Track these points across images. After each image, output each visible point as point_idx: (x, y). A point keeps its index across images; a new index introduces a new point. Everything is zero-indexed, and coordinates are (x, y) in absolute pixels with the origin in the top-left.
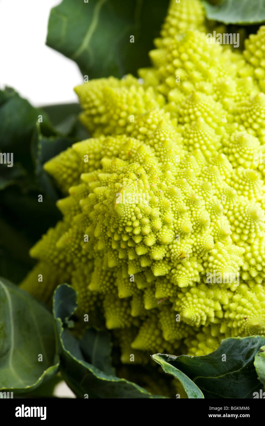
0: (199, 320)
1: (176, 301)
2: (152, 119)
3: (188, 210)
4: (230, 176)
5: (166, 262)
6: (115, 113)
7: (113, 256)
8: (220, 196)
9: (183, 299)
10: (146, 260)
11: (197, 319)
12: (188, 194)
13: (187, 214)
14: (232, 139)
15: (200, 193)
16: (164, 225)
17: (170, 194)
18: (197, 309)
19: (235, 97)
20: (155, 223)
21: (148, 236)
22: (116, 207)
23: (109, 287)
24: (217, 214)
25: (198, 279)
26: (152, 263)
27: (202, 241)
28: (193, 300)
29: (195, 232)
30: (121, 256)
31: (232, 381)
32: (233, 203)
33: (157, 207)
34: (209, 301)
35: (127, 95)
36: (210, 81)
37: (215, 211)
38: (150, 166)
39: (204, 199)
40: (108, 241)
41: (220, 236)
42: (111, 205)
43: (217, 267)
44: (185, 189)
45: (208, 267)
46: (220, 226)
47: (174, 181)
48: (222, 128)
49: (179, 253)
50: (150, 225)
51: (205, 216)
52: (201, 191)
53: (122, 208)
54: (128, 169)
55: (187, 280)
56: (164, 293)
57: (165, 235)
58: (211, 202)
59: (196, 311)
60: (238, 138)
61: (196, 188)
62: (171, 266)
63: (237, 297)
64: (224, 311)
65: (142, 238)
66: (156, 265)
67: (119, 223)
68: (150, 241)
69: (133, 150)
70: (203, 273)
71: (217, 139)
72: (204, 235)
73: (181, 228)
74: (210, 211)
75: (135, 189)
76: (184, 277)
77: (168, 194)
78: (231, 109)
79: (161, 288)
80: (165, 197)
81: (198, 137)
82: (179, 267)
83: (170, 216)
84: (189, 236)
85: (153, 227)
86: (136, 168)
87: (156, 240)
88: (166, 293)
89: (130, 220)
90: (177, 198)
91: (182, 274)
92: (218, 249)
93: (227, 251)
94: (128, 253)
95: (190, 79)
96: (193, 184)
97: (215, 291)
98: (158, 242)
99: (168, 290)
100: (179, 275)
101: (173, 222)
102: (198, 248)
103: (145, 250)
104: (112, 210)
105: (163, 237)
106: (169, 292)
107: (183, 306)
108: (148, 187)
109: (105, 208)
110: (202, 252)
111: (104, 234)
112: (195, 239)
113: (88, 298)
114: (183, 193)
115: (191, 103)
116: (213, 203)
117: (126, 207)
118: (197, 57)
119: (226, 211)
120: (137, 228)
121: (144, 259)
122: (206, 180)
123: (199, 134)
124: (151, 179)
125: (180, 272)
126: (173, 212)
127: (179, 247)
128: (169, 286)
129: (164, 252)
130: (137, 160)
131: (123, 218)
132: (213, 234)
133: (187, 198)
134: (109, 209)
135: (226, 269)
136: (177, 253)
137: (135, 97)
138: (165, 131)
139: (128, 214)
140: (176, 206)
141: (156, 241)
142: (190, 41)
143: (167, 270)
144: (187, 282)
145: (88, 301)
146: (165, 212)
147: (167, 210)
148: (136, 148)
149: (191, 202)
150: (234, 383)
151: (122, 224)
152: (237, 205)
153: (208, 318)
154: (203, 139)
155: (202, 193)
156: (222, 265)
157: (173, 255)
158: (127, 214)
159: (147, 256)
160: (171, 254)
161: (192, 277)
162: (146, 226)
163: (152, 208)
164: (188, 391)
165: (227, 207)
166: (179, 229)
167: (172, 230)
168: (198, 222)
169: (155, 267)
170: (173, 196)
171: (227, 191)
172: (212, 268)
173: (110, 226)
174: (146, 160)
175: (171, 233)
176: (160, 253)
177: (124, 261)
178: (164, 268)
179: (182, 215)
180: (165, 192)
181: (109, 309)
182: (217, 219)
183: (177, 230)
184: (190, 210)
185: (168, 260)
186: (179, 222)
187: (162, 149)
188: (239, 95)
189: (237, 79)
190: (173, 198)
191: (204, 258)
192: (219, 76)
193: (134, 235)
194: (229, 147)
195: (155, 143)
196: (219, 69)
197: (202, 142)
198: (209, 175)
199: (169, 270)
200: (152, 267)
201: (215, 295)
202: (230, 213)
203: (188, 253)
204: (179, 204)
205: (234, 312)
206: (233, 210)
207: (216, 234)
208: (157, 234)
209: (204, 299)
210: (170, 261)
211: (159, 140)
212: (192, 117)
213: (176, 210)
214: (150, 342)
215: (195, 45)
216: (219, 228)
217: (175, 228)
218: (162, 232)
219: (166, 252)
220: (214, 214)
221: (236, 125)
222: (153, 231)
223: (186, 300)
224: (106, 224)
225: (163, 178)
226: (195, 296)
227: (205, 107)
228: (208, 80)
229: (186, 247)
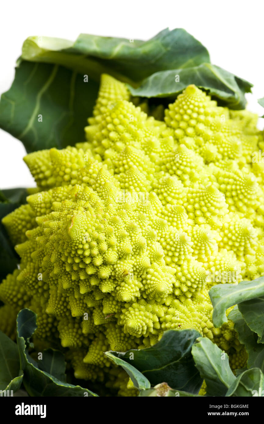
0: (141, 330)
1: (120, 316)
2: (93, 169)
3: (128, 236)
4: (160, 211)
5: (111, 281)
6: (60, 170)
7: (67, 279)
8: (153, 226)
9: (126, 313)
10: (95, 279)
11: (139, 328)
12: (127, 223)
13: (127, 239)
14: (161, 181)
15: (138, 223)
16: (109, 248)
17: (113, 222)
18: (139, 320)
19: (159, 153)
20: (101, 246)
21: (96, 258)
22: (69, 231)
23: (63, 310)
24: (152, 239)
25: (138, 295)
26: (100, 282)
27: (141, 261)
28: (135, 313)
29: (135, 254)
30: (73, 278)
31: (173, 371)
32: (164, 231)
33: (103, 232)
34: (148, 314)
35: (70, 155)
36: (138, 141)
37: (150, 237)
38: (95, 202)
39: (141, 227)
40: (63, 266)
41: (155, 258)
42: (65, 230)
43: (155, 282)
44: (125, 219)
45: (147, 283)
46: (155, 249)
47: (115, 213)
48: (151, 175)
49: (122, 271)
50: (97, 247)
51: (143, 240)
52: (138, 221)
53: (74, 233)
54: (76, 205)
55: (129, 294)
56: (111, 309)
57: (110, 256)
58: (147, 230)
59: (138, 322)
60: (165, 180)
61: (134, 219)
62: (116, 284)
63: (171, 310)
64: (161, 323)
65: (91, 259)
66: (103, 283)
67: (72, 247)
68: (98, 261)
69: (79, 193)
70: (142, 289)
71: (148, 183)
72: (142, 256)
73: (123, 250)
74: (146, 237)
75: (84, 218)
76: (127, 292)
77: (111, 222)
78: (157, 161)
79: (108, 305)
80: (109, 225)
81: (132, 181)
82: (123, 284)
83: (113, 240)
84: (130, 258)
85: (100, 249)
86: (83, 204)
87: (103, 260)
88: (112, 309)
89: (82, 244)
90: (119, 226)
91: (125, 290)
92: (154, 268)
93: (162, 270)
94: (79, 275)
95: (122, 139)
96: (131, 215)
97: (153, 306)
98: (104, 262)
99: (113, 306)
100: (123, 291)
101: (117, 245)
102: (137, 267)
103: (94, 270)
104: (66, 235)
105: (109, 257)
106: (115, 308)
107: (127, 319)
108: (95, 216)
109: (59, 236)
110: (141, 270)
111: (59, 260)
112: (135, 260)
113: (45, 325)
114: (123, 222)
115: (124, 155)
116: (148, 230)
117: (77, 232)
118: (127, 121)
119: (159, 239)
120: (87, 250)
121: (93, 279)
122: (141, 212)
123: (133, 178)
124: (96, 211)
125: (124, 288)
126: (116, 237)
127: (122, 266)
128: (115, 303)
129: (110, 271)
130: (84, 199)
131: (75, 242)
132: (149, 256)
133: (127, 226)
134: (63, 236)
135: (162, 283)
136: (121, 271)
137: (76, 156)
138: (105, 177)
139: (80, 238)
140: (118, 232)
141: (103, 262)
142: (120, 109)
143: (112, 287)
144: (130, 297)
145: (44, 328)
146: (109, 237)
147: (111, 235)
148: (82, 190)
149: (131, 229)
150: (175, 373)
151: (74, 247)
152: (168, 233)
153: (148, 328)
154: (136, 182)
155: (139, 223)
156: (159, 281)
157: (117, 273)
158: (78, 238)
159: (96, 276)
160: (116, 273)
161: (133, 292)
162: (94, 249)
163: (98, 233)
164: (137, 377)
165: (160, 235)
166: (122, 251)
167: (116, 252)
168: (137, 245)
169: (103, 285)
170: (115, 223)
171: (159, 221)
172: (150, 284)
173: (64, 251)
174: (91, 197)
175: (116, 254)
176: (107, 272)
177: (76, 283)
178: (110, 285)
179: (124, 239)
180: (109, 221)
181: (63, 331)
182: (152, 244)
183: (120, 252)
184: (130, 236)
185: (113, 278)
186: (121, 245)
187: (104, 190)
188: (162, 152)
189: (161, 139)
190: (115, 225)
191: (143, 277)
192: (146, 137)
193: (85, 257)
194: (158, 189)
195: (97, 187)
196: (145, 131)
197: (136, 185)
198: (143, 209)
199: (114, 288)
200: (99, 286)
201: (153, 309)
202: (162, 240)
203: (130, 271)
204: (121, 230)
205: (169, 322)
206: (164, 238)
207: (152, 256)
208: (104, 255)
209: (144, 312)
210: (115, 280)
211: (100, 185)
212: (126, 166)
213: (118, 235)
214: (99, 356)
215: (125, 112)
216: (154, 251)
217: (118, 250)
218: (108, 253)
219: (111, 271)
220: (150, 240)
221: (163, 173)
222: (100, 253)
223: (129, 313)
224: (60, 251)
225: (106, 210)
226: (137, 310)
227: (136, 158)
228: (136, 140)
229: (128, 266)
